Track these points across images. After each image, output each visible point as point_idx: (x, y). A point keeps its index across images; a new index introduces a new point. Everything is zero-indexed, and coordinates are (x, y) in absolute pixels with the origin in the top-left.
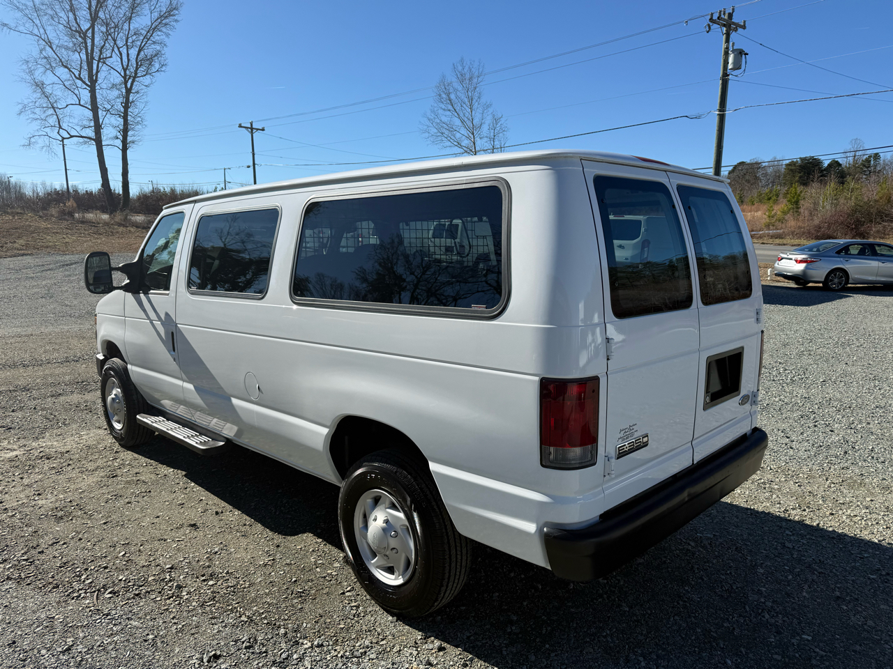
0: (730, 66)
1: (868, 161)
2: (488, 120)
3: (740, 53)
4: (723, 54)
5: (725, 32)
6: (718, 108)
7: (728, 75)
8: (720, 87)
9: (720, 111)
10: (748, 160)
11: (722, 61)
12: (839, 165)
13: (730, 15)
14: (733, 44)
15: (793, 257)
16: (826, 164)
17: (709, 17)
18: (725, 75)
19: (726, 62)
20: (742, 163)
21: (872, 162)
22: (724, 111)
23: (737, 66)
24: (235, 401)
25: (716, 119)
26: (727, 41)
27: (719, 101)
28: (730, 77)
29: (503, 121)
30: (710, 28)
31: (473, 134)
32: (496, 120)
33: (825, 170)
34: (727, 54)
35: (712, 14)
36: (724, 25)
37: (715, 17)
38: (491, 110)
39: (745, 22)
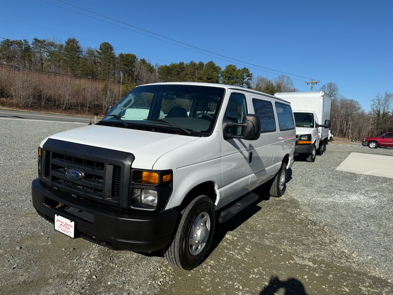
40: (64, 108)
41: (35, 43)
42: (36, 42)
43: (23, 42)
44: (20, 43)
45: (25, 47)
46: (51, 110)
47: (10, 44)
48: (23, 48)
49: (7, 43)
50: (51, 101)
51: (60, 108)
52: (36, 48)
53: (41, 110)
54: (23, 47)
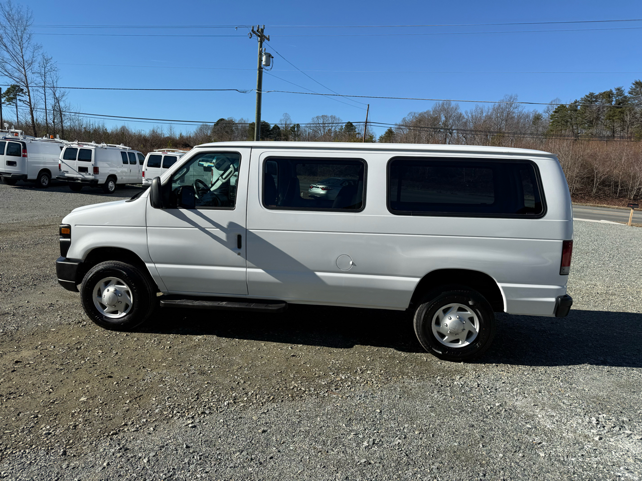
0: (263, 63)
1: (294, 127)
2: (39, 59)
3: (269, 56)
4: (258, 54)
5: (259, 40)
6: (257, 88)
7: (262, 68)
8: (258, 75)
9: (258, 90)
10: (226, 118)
11: (258, 58)
12: (279, 128)
13: (262, 30)
14: (265, 49)
15: (320, 186)
16: (272, 126)
17: (252, 29)
18: (260, 69)
19: (261, 60)
20: (222, 120)
21: (296, 129)
22: (261, 91)
23: (268, 64)
24: (318, 274)
25: (256, 96)
26: (261, 46)
27: (257, 84)
28: (263, 70)
29: (52, 61)
30: (251, 36)
31: (24, 68)
32: (47, 61)
33: (272, 130)
34: (261, 54)
35: (253, 27)
36: (259, 36)
37: (255, 30)
38: (41, 51)
39: (269, 36)
40: (632, 198)
41: (634, 89)
42: (637, 88)
43: (615, 92)
44: (608, 95)
45: (616, 101)
46: (607, 201)
47: (594, 100)
48: (613, 103)
49: (589, 99)
50: (609, 186)
51: (625, 197)
52: (634, 99)
53: (588, 200)
54: (614, 100)
